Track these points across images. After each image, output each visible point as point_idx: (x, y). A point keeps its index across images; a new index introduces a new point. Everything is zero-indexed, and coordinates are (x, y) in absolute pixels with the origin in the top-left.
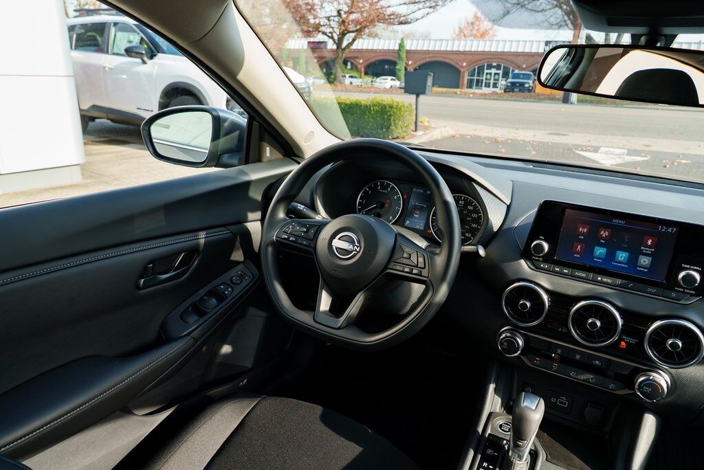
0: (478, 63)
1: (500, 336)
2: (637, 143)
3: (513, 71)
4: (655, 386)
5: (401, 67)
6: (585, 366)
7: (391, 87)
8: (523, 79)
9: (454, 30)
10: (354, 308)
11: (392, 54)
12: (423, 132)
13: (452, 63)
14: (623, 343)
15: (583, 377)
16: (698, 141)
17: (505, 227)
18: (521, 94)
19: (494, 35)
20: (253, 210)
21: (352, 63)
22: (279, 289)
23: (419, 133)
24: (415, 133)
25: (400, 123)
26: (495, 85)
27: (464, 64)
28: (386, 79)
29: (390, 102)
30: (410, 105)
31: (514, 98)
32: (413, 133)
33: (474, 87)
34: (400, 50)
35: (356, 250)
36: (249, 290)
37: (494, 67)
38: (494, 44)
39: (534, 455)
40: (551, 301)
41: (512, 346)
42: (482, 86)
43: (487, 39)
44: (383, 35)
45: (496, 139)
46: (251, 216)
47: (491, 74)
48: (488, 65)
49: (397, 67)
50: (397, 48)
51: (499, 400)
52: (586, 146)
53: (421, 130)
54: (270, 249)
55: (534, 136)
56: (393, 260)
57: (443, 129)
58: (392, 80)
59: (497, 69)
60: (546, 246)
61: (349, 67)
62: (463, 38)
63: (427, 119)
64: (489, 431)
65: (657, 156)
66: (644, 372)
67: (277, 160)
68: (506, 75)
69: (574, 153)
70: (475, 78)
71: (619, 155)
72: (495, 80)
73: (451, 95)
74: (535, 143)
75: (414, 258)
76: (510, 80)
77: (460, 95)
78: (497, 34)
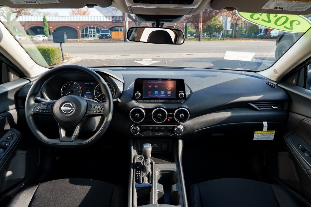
0: (85, 26)
1: (131, 129)
2: (155, 56)
3: (101, 30)
4: (179, 130)
5: (46, 29)
6: (160, 130)
7: (43, 40)
8: (106, 33)
9: (70, 11)
10: (77, 132)
11: (40, 24)
12: (67, 60)
13: (72, 27)
14: (169, 119)
15: (160, 134)
16: (174, 53)
17: (125, 90)
18: (107, 39)
19: (89, 14)
20: (11, 105)
21: (18, 29)
22: (40, 133)
23: (65, 61)
24: (63, 61)
25: (55, 57)
26: (94, 36)
27: (78, 27)
28: (40, 36)
29: (48, 48)
30: (58, 48)
31: (104, 41)
32: (62, 61)
33: (85, 37)
34: (44, 21)
35: (72, 109)
36: (18, 141)
37: (92, 28)
38: (90, 17)
39: (151, 163)
40: (146, 112)
41: (136, 131)
42: (88, 37)
43: (86, 15)
44: (33, 14)
45: (101, 60)
46: (11, 107)
47: (91, 31)
48: (89, 27)
49: (44, 30)
50: (42, 20)
51: (136, 151)
52: (137, 59)
53: (66, 59)
54: (31, 118)
55: (117, 57)
56: (88, 110)
57: (76, 58)
58: (43, 36)
59: (94, 29)
60: (140, 94)
61: (17, 31)
62: (75, 15)
63: (67, 54)
64: (135, 162)
65: (163, 60)
66: (176, 127)
67: (17, 80)
68: (98, 31)
69: (134, 62)
70: (85, 33)
71: (150, 61)
72: (93, 34)
73: (75, 42)
74: (118, 60)
75: (96, 107)
76: (100, 34)
77: (79, 41)
78: (90, 13)
